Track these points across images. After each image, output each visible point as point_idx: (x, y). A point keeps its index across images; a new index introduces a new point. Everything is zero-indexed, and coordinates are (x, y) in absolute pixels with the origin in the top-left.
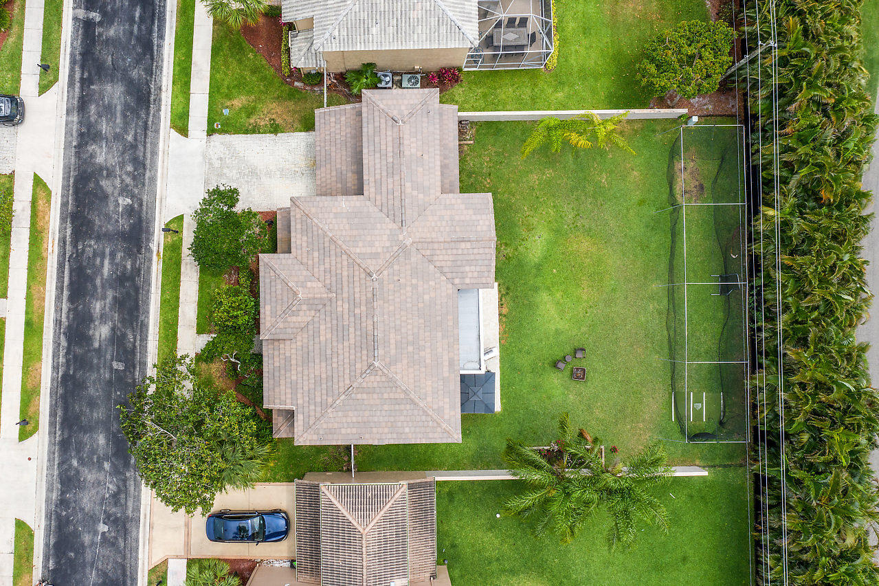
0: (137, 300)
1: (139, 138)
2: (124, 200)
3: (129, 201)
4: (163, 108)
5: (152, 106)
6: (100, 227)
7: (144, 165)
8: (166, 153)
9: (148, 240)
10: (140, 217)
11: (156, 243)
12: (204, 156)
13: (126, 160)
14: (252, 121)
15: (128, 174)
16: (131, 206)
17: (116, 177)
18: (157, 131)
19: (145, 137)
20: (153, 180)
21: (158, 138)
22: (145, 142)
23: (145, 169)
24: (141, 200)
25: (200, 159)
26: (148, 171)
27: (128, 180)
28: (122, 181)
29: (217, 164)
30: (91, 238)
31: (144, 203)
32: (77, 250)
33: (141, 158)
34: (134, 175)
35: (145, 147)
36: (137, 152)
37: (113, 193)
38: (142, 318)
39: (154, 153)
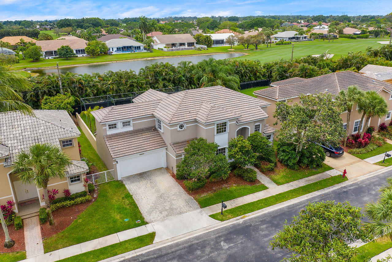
0: (280, 215)
1: (171, 257)
2: (224, 246)
3: (222, 243)
4: (138, 254)
5: (140, 260)
6: (254, 250)
7: (190, 246)
8: (173, 239)
9: (239, 225)
10: (228, 234)
11: (238, 221)
12: (163, 220)
13: (193, 257)
14: (128, 207)
15: (203, 251)
16: (225, 241)
17: (211, 257)
18: (160, 249)
19: (168, 254)
20: (197, 238)
21: (164, 247)
22: (172, 252)
23: (193, 245)
24: (216, 238)
25: (167, 222)
26: (193, 243)
27: (208, 250)
28: (211, 252)
29: (165, 213)
30: (267, 252)
31: (217, 235)
32: (283, 256)
33: (186, 250)
34: (202, 248)
35: (176, 251)
36: (183, 253)
37: (224, 253)
38: (286, 210)
39: (177, 245)
